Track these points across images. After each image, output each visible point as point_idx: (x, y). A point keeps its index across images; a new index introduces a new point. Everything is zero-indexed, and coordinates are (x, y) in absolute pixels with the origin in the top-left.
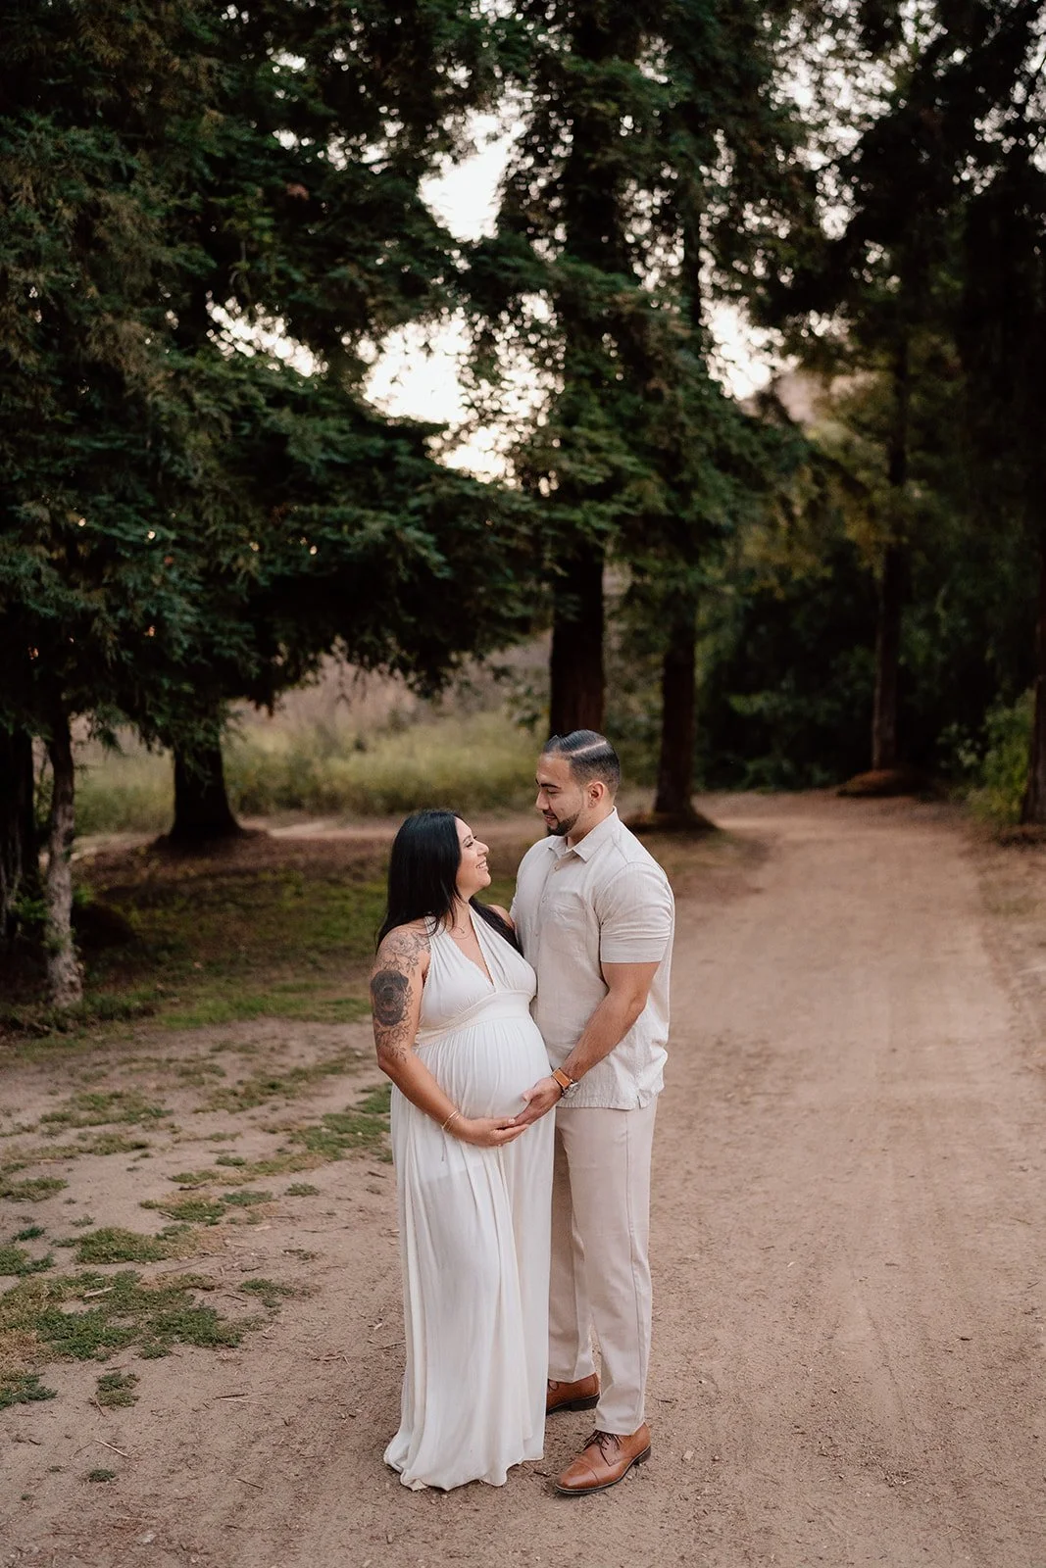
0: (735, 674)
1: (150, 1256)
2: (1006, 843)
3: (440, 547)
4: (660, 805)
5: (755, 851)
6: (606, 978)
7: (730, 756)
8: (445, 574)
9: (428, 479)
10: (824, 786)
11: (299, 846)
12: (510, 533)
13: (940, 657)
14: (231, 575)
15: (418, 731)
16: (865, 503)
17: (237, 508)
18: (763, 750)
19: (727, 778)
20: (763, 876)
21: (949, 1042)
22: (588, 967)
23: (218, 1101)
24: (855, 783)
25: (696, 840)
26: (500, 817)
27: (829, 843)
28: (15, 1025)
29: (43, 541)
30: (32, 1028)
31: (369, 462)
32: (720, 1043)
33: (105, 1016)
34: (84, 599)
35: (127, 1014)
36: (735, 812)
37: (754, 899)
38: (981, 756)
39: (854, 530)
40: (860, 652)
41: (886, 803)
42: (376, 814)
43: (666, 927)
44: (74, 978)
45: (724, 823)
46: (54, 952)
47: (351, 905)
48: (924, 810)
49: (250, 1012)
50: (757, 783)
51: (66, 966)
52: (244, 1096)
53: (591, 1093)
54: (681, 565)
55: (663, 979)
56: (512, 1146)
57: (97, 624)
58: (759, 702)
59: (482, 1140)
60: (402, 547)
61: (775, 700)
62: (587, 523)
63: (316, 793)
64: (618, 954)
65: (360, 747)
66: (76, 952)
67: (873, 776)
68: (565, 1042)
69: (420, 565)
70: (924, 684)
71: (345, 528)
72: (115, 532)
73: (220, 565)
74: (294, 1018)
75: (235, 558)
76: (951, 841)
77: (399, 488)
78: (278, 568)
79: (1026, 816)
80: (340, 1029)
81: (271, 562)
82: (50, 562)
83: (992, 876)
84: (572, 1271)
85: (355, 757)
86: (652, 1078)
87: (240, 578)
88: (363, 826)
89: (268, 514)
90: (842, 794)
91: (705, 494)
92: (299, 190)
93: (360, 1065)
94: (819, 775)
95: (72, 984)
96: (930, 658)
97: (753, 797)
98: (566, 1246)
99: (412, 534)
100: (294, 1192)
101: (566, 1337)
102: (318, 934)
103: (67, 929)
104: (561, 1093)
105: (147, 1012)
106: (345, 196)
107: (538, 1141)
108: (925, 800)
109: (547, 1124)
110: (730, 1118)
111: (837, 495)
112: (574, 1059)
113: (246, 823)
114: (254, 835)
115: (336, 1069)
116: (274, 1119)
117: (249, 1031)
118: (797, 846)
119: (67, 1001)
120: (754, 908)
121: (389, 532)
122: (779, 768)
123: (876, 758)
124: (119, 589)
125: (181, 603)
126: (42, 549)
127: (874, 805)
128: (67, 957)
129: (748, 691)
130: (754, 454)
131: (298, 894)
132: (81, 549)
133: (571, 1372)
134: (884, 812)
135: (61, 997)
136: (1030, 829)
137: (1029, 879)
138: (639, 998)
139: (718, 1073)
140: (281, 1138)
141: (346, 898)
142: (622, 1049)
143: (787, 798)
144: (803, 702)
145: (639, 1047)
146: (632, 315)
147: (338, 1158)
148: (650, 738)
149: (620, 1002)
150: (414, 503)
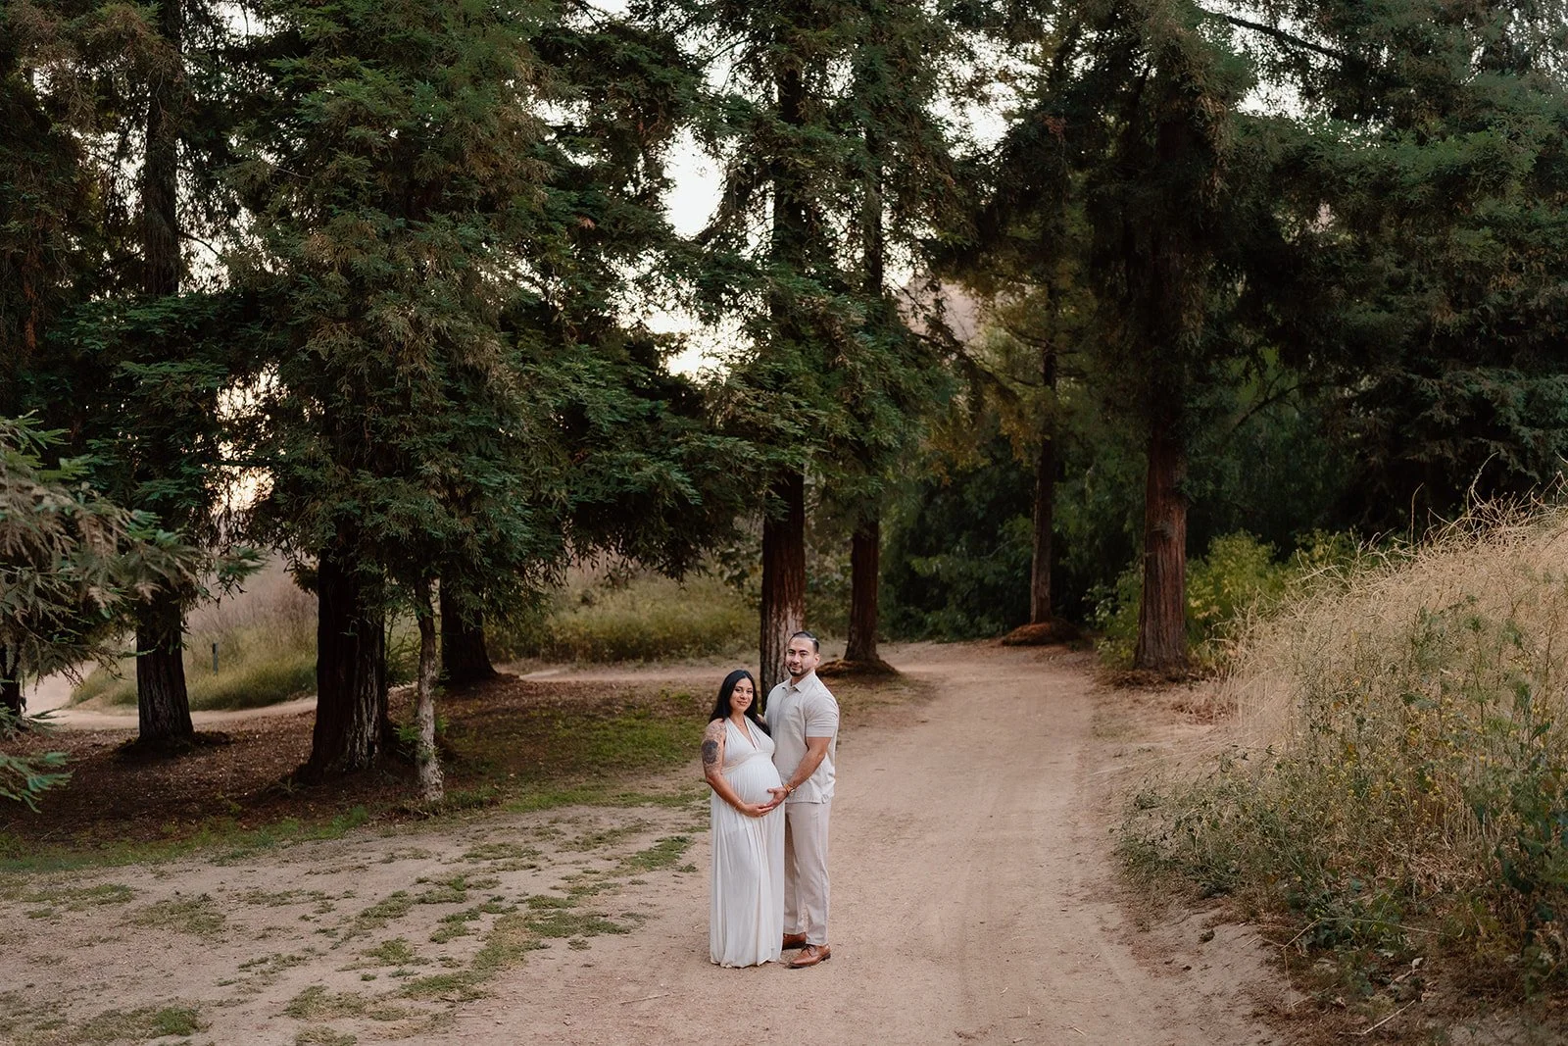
0: (917, 540)
1: (566, 906)
2: (1119, 684)
3: (694, 485)
4: (850, 654)
5: (925, 691)
6: (808, 744)
7: (912, 609)
8: (697, 501)
9: (683, 433)
10: (991, 636)
11: (550, 689)
12: (739, 471)
13: (1089, 527)
14: (549, 502)
15: (639, 586)
16: (1015, 408)
17: (551, 454)
18: (941, 604)
19: (909, 630)
20: (928, 712)
21: (1027, 812)
22: (801, 740)
23: (567, 847)
24: (1016, 634)
25: (879, 683)
26: (713, 663)
27: (987, 684)
28: (404, 812)
29: (434, 487)
30: (416, 813)
31: (639, 418)
32: (882, 815)
33: (466, 805)
34: (461, 525)
35: (481, 804)
36: (916, 658)
37: (921, 728)
38: (1113, 612)
39: (1008, 426)
40: (1022, 522)
41: (1041, 650)
42: (603, 660)
43: (835, 722)
44: (438, 781)
45: (900, 669)
46: (425, 763)
47: (612, 733)
48: (1071, 657)
49: (566, 801)
50: (935, 634)
51: (432, 772)
52: (583, 844)
53: (802, 795)
54: (863, 476)
55: (832, 746)
56: (765, 817)
57: (469, 540)
58: (936, 564)
59: (753, 814)
60: (667, 484)
61: (951, 561)
62: (792, 461)
63: (550, 642)
64: (814, 733)
65: (586, 601)
66: (438, 763)
67: (1029, 628)
68: (790, 773)
69: (679, 496)
70: (1073, 550)
71: (627, 469)
72: (483, 481)
73: (541, 495)
74: (597, 804)
75: (551, 490)
76: (1083, 682)
77: (663, 439)
78: (580, 497)
79: (1138, 663)
80: (630, 810)
81: (575, 492)
82: (441, 501)
83: (1103, 710)
84: (793, 882)
85: (584, 610)
86: (829, 790)
87: (555, 503)
88: (594, 672)
89: (572, 457)
90: (1005, 643)
91: (879, 425)
92: (588, 223)
93: (651, 828)
94: (987, 627)
95: (437, 784)
96: (1080, 527)
97: (929, 646)
98: (791, 871)
99: (676, 476)
100: (633, 883)
101: (792, 913)
102: (595, 754)
103: (432, 747)
104: (787, 794)
105: (492, 803)
106: (620, 227)
107: (778, 816)
108: (1073, 649)
109: (781, 810)
110: (883, 850)
111: (990, 399)
112: (794, 778)
113: (501, 669)
114: (510, 679)
115: (637, 830)
116: (607, 854)
117: (571, 812)
118: (959, 687)
119: (434, 796)
120: (922, 733)
121: (660, 476)
122: (954, 621)
123: (1033, 613)
124: (483, 518)
125: (519, 523)
126: (433, 492)
127: (1031, 653)
128: (433, 766)
129: (929, 553)
130: (918, 389)
131: (567, 727)
132: (459, 491)
133: (794, 930)
134: (1038, 659)
135: (430, 794)
136: (1139, 673)
137: (1130, 712)
138: (822, 752)
139: (879, 830)
140: (615, 863)
141: (605, 729)
142: (814, 776)
143: (959, 647)
144: (974, 564)
145: (822, 774)
146: (824, 315)
147: (653, 870)
148: (843, 594)
149: (814, 754)
150: (675, 451)
